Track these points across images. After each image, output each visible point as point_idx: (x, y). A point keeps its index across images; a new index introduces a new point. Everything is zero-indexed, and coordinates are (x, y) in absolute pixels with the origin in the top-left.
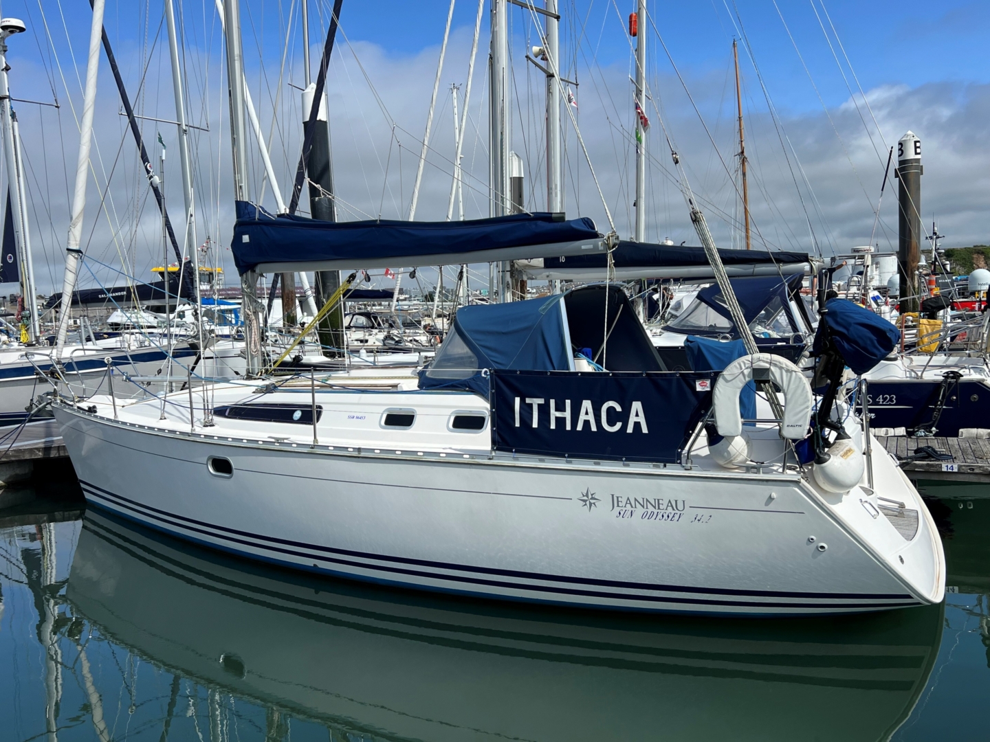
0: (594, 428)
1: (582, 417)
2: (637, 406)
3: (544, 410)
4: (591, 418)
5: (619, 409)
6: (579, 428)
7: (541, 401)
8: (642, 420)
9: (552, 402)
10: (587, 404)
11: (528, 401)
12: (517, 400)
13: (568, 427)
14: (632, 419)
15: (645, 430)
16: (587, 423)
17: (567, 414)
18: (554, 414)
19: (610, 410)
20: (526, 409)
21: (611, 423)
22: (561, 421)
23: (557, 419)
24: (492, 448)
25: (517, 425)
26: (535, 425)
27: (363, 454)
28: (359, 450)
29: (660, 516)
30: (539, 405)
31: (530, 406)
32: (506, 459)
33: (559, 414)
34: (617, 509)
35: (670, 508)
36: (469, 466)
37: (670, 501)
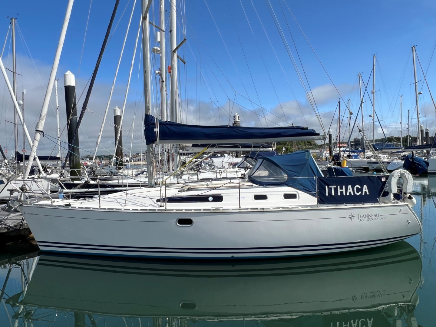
0: (352, 194)
1: (349, 191)
2: (365, 186)
3: (336, 190)
4: (351, 191)
5: (360, 187)
6: (348, 194)
7: (335, 187)
8: (367, 190)
9: (339, 187)
10: (350, 187)
11: (330, 187)
12: (326, 187)
13: (344, 194)
14: (364, 190)
15: (368, 194)
16: (350, 193)
17: (344, 190)
18: (339, 190)
19: (357, 188)
20: (330, 189)
21: (358, 192)
22: (342, 193)
23: (341, 192)
24: (318, 203)
25: (327, 195)
26: (333, 194)
29: (372, 219)
32: (324, 207)
33: (341, 190)
34: (360, 219)
35: (375, 217)
36: (310, 210)
37: (375, 215)
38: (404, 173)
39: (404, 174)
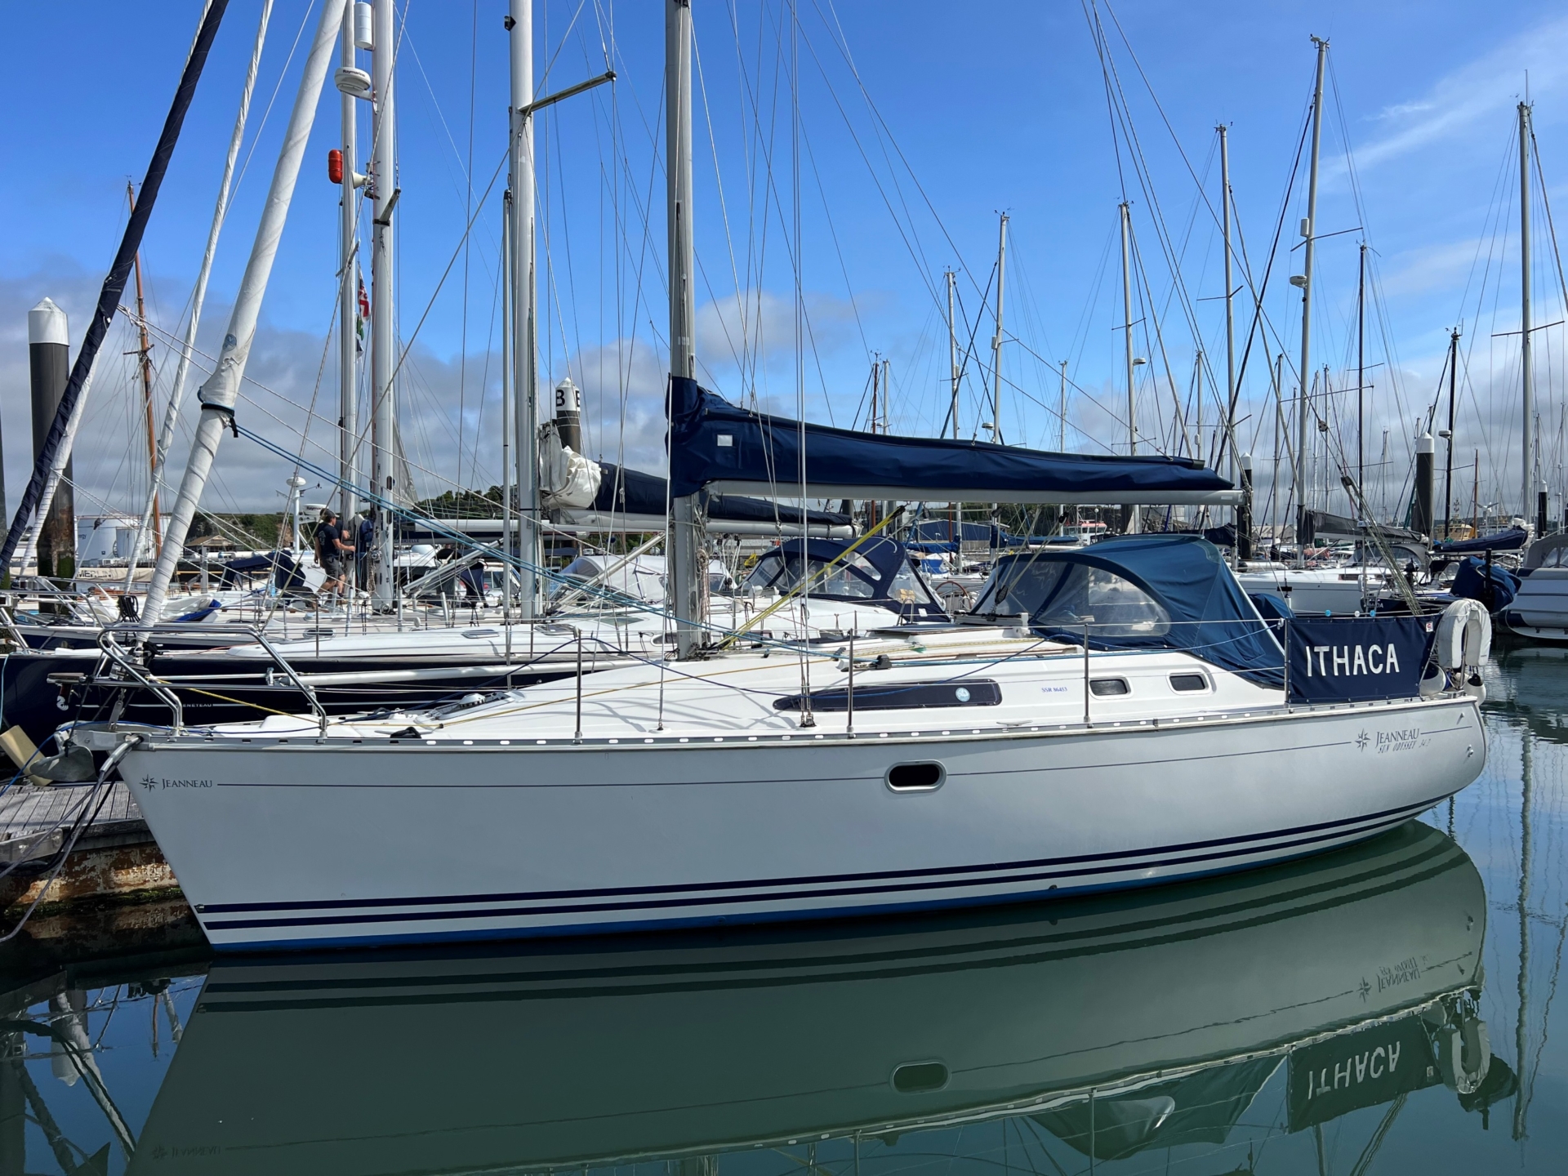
0: (1365, 672)
1: (1356, 662)
2: (1391, 647)
3: (1328, 657)
4: (1362, 662)
5: (1380, 652)
6: (1355, 673)
7: (1326, 649)
8: (1395, 660)
9: (1335, 650)
10: (1359, 649)
11: (1316, 649)
12: (1308, 648)
13: (1347, 673)
14: (1389, 660)
15: (1397, 670)
16: (1360, 666)
17: (1346, 660)
18: (1337, 661)
19: (1375, 652)
20: (1316, 655)
21: (1376, 667)
22: (1341, 667)
23: (1339, 665)
24: (1287, 702)
25: (1310, 675)
26: (1324, 674)
27: (1161, 726)
28: (1155, 722)
29: (1404, 746)
30: (1325, 653)
31: (1317, 654)
32: (1303, 711)
33: (1340, 661)
34: (1380, 745)
35: (1410, 737)
36: (1272, 723)
37: (1411, 731)
38: (1476, 608)
39: (1477, 611)
